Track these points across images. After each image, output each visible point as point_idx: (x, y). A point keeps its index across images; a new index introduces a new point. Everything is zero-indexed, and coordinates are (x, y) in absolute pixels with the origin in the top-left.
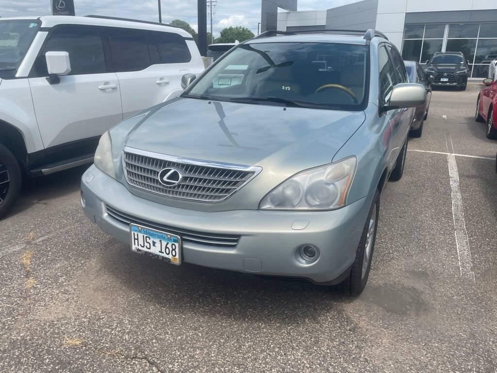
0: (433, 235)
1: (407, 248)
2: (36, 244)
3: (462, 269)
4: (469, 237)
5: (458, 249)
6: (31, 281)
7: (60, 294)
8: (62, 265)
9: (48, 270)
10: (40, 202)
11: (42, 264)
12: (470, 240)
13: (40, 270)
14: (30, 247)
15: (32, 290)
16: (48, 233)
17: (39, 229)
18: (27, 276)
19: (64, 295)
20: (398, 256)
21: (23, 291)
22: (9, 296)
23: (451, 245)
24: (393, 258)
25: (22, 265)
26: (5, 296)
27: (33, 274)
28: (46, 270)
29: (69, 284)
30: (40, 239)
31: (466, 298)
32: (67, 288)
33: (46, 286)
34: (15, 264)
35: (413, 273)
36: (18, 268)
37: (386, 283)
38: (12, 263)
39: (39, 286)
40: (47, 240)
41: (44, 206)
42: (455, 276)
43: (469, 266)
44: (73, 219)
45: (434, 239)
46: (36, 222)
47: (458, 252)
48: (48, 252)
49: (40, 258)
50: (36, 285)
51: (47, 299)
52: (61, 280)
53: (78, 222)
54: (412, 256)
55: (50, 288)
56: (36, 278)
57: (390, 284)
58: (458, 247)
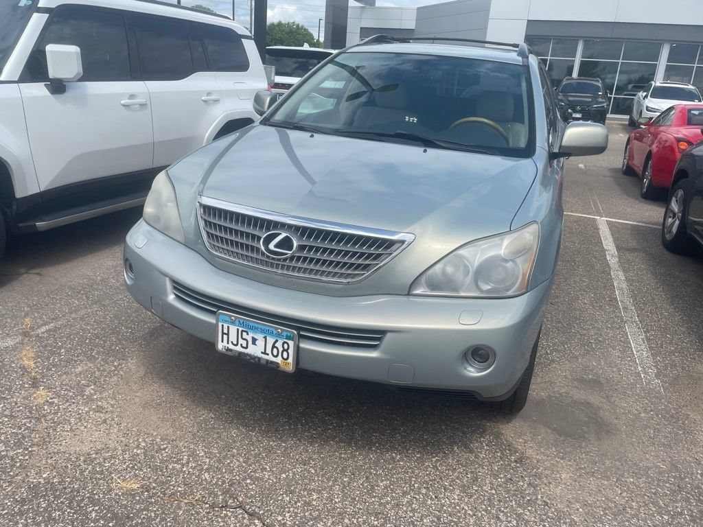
0: (599, 329)
1: (568, 347)
2: (38, 336)
3: (644, 377)
4: (645, 332)
5: (633, 349)
6: (42, 394)
7: (91, 413)
8: (85, 368)
9: (65, 376)
10: (30, 272)
11: (53, 367)
12: (646, 336)
13: (52, 376)
14: (29, 340)
15: (46, 407)
16: (53, 319)
17: (39, 313)
18: (35, 384)
19: (97, 414)
20: (558, 358)
21: (32, 408)
22: (11, 416)
23: (624, 343)
24: (553, 361)
25: (23, 368)
26: (6, 416)
27: (43, 382)
28: (60, 376)
29: (102, 398)
30: (44, 329)
31: (657, 415)
32: (100, 403)
33: (67, 401)
34: (11, 366)
35: (582, 380)
36: (16, 372)
37: (549, 395)
38: (6, 365)
39: (56, 401)
40: (55, 329)
41: (38, 278)
42: (638, 386)
43: (652, 371)
44: (88, 298)
45: (601, 335)
46: (30, 302)
47: (635, 353)
48: (60, 348)
49: (48, 358)
50: (51, 399)
51: (72, 420)
52: (88, 391)
53: (96, 303)
54: (576, 357)
55: (74, 403)
56: (49, 388)
57: (556, 397)
58: (633, 346)
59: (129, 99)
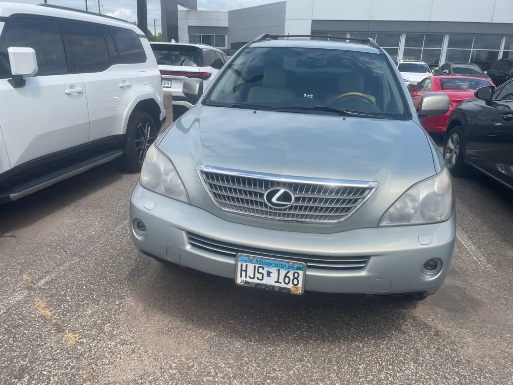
2: (40, 288)
3: (480, 263)
5: (464, 245)
6: (70, 338)
7: (119, 346)
8: (94, 310)
9: (80, 318)
10: (5, 235)
11: (68, 313)
13: (69, 320)
14: (35, 293)
15: (79, 347)
16: (45, 273)
17: (31, 269)
18: (60, 330)
19: (124, 346)
21: (67, 349)
22: (54, 359)
25: (42, 317)
26: (49, 360)
27: (65, 326)
28: (76, 319)
29: (121, 333)
30: (42, 282)
32: (121, 337)
33: (94, 339)
34: (31, 317)
36: (38, 321)
38: (27, 317)
39: (84, 340)
40: (52, 281)
41: (14, 240)
42: (480, 270)
43: (483, 260)
44: (66, 252)
46: (19, 261)
47: (467, 248)
48: (65, 295)
49: (59, 306)
50: (79, 339)
51: (107, 354)
52: (107, 328)
53: (75, 255)
55: (100, 340)
56: (73, 331)
58: (463, 243)
59: (70, 88)
